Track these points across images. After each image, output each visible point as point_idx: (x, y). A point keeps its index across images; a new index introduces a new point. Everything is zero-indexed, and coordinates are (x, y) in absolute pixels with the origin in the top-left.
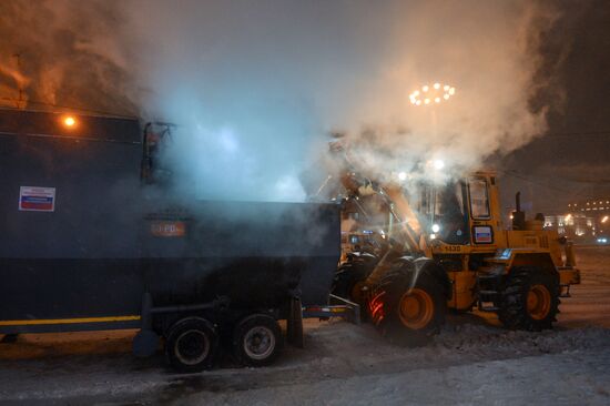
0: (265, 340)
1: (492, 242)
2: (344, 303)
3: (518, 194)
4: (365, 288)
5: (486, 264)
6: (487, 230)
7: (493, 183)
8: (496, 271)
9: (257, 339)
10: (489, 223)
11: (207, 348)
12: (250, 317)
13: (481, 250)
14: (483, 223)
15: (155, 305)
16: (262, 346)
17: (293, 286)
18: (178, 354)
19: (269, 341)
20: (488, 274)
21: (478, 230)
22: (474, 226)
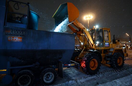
0: (51, 76)
1: (109, 47)
2: (75, 63)
3: (114, 35)
4: (78, 58)
5: (107, 52)
6: (108, 43)
7: (109, 32)
8: (110, 54)
9: (48, 76)
10: (108, 42)
11: (30, 81)
12: (46, 69)
13: (106, 48)
14: (107, 42)
15: (12, 66)
16: (50, 78)
17: (60, 58)
18: (19, 84)
19: (52, 76)
20: (108, 54)
21: (106, 43)
22: (105, 43)
